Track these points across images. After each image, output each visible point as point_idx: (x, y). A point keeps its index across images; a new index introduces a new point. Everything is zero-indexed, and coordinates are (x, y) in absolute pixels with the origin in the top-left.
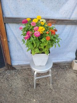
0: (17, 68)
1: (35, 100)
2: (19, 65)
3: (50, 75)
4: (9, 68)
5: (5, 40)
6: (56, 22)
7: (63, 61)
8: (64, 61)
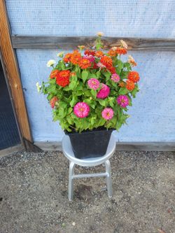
0: (43, 149)
1: (74, 224)
2: (50, 143)
3: (107, 174)
4: (28, 147)
5: (16, 86)
6: (135, 46)
7: (153, 141)
8: (156, 141)
